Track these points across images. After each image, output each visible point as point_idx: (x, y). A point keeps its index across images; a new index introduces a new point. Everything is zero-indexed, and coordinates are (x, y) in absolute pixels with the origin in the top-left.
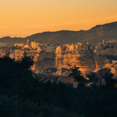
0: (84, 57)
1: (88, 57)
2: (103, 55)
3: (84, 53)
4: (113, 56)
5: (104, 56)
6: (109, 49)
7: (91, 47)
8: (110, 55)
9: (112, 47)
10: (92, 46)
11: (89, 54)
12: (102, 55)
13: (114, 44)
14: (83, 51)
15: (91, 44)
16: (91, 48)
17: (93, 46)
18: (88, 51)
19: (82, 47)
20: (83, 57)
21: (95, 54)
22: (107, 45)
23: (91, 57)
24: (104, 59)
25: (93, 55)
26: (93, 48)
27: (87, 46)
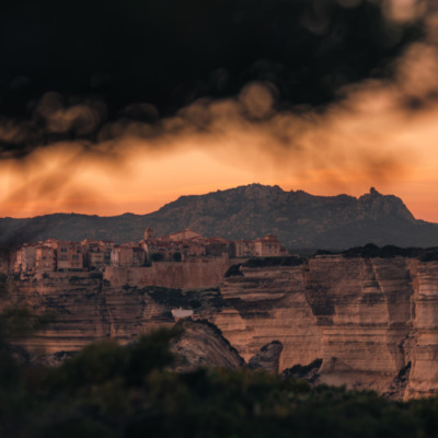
0: (67, 296)
1: (80, 297)
2: (141, 287)
3: (67, 282)
4: (180, 290)
5: (142, 292)
6: (162, 266)
7: (93, 255)
8: (168, 286)
9: (177, 257)
10: (98, 251)
11: (85, 282)
12: (135, 287)
13: (186, 247)
14: (61, 270)
15: (97, 245)
16: (94, 259)
17: (102, 255)
18: (81, 270)
19: (59, 257)
20: (61, 296)
21: (107, 283)
22: (156, 251)
23: (94, 294)
24: (144, 304)
25: (100, 289)
26: (102, 259)
27: (78, 252)
